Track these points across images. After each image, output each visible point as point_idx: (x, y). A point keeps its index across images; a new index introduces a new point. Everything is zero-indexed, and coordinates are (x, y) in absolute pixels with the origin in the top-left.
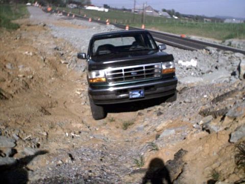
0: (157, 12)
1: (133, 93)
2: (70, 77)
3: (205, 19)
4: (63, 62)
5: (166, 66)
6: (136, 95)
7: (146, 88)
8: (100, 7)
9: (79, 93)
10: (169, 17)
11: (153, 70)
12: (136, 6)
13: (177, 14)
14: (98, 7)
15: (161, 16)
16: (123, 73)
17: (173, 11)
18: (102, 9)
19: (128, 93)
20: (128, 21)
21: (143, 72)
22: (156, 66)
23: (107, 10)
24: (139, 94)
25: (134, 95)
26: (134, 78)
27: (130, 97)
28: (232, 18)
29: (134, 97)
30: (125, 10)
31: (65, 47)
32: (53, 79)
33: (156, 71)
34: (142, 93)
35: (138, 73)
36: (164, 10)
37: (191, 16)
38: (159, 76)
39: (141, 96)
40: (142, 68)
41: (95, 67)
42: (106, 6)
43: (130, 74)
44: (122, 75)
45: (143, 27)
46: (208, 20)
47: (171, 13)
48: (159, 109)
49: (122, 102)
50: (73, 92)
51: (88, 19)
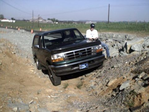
0: (45, 20)
1: (82, 66)
2: (21, 62)
3: (74, 23)
4: (13, 53)
5: (98, 48)
6: (83, 67)
7: (89, 62)
8: (10, 20)
9: (33, 71)
10: (53, 23)
11: (91, 51)
12: (34, 17)
13: (57, 21)
14: (8, 19)
15: (47, 22)
16: (74, 54)
17: (54, 19)
18: (11, 21)
19: (79, 66)
20: (29, 27)
21: (86, 52)
22: (92, 48)
23: (14, 21)
24: (85, 66)
25: (82, 67)
26: (80, 57)
27: (80, 68)
28: (89, 21)
29: (82, 68)
30: (24, 20)
31: (6, 44)
32: (12, 64)
33: (92, 51)
34: (87, 65)
35: (83, 53)
36: (49, 19)
37: (65, 21)
38: (95, 54)
39: (87, 67)
40: (85, 50)
41: (56, 52)
42: (12, 19)
43: (78, 54)
44: (73, 55)
45: (41, 30)
46: (76, 23)
47: (53, 20)
48: (95, 74)
49: (75, 72)
50: (29, 71)
51: (5, 28)
